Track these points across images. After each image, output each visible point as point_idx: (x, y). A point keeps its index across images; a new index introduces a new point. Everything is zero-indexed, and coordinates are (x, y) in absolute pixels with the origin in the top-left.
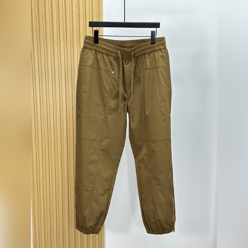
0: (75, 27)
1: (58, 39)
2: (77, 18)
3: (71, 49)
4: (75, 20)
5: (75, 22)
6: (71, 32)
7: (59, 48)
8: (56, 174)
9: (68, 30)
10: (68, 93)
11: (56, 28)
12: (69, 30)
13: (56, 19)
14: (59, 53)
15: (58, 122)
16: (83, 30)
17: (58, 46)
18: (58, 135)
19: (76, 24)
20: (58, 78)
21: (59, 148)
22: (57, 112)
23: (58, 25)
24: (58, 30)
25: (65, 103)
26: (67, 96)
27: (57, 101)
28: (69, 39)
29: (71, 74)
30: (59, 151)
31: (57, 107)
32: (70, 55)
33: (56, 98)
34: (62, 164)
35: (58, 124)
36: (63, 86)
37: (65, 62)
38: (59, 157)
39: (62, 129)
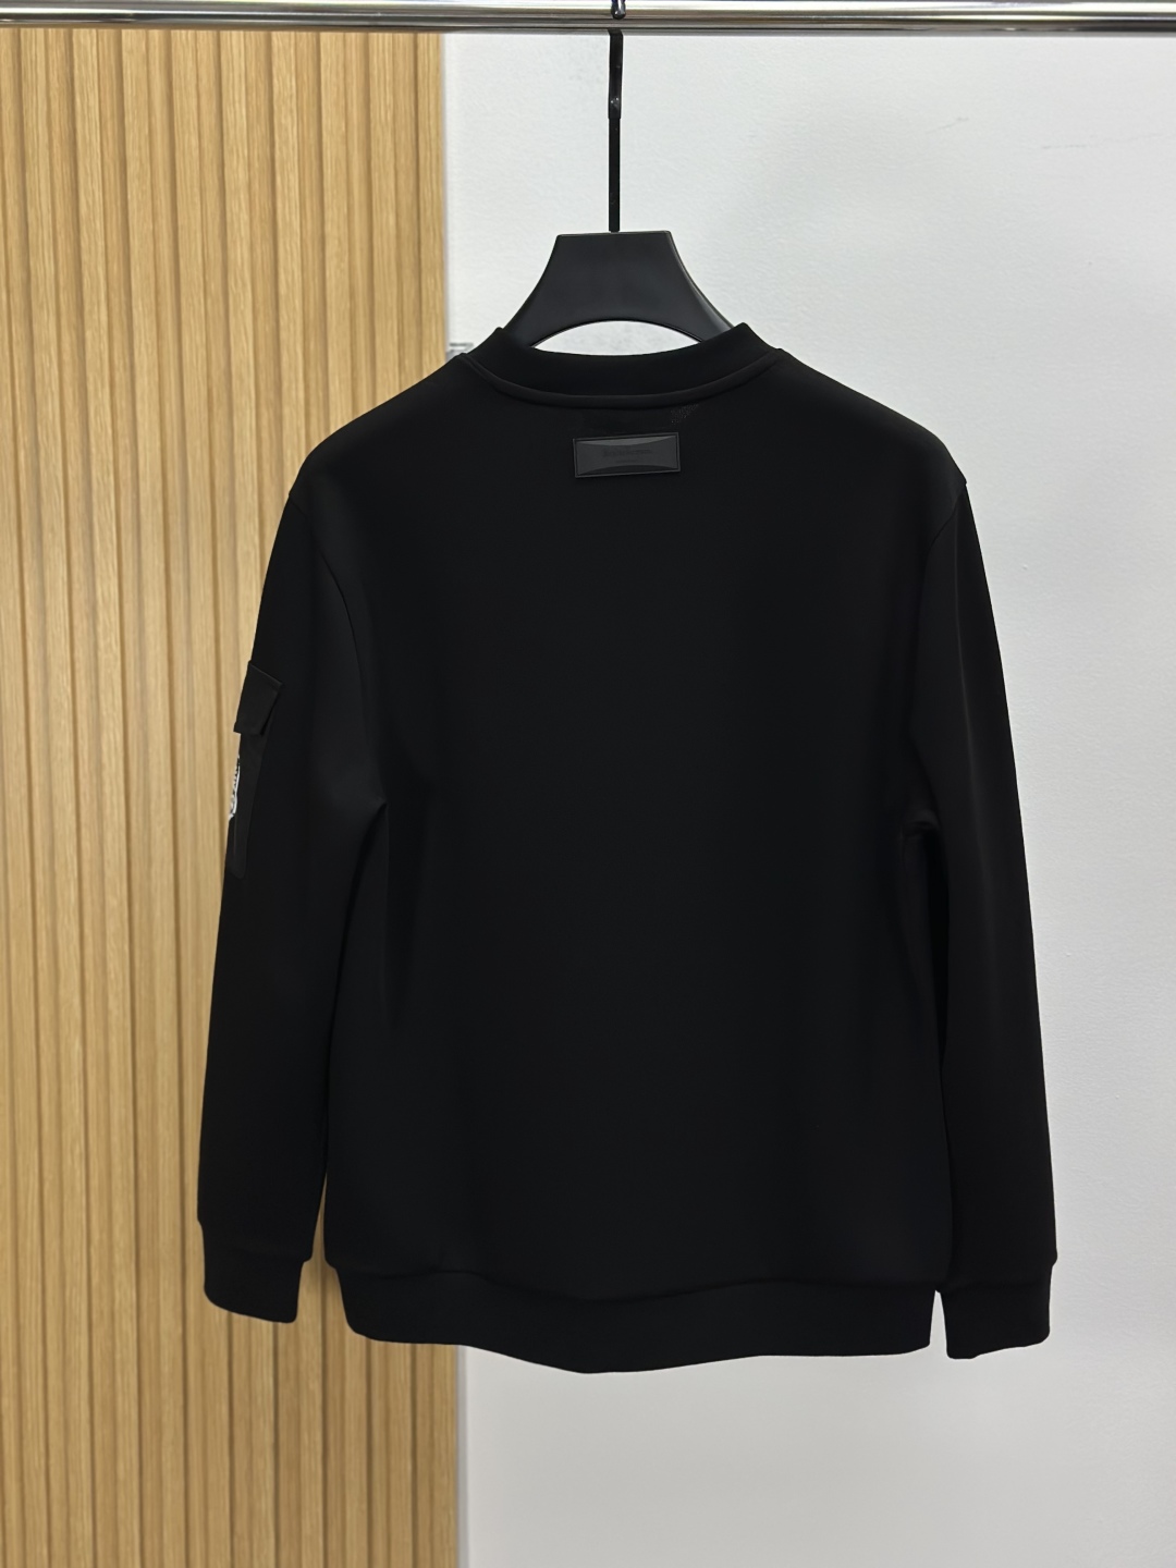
0: (240, 254)
1: (117, 334)
2: (256, 186)
3: (210, 410)
4: (243, 196)
5: (245, 216)
6: (215, 286)
7: (122, 403)
8: (98, 1333)
9: (192, 271)
10: (191, 725)
11: (101, 259)
12: (197, 273)
13: (98, 194)
14: (124, 442)
15: (111, 945)
16: (297, 274)
17: (118, 391)
18: (113, 1040)
19: (245, 231)
20: (115, 618)
21: (115, 1139)
22: (109, 873)
23: (115, 238)
24: (115, 268)
25: (166, 801)
26: (183, 753)
27: (107, 789)
28: (200, 339)
29: (209, 591)
30: (116, 1159)
31: (109, 836)
32: (206, 449)
33: (99, 768)
34: (144, 1253)
35: (111, 954)
36: (151, 680)
37: (171, 504)
38: (118, 1208)
39: (141, 992)
